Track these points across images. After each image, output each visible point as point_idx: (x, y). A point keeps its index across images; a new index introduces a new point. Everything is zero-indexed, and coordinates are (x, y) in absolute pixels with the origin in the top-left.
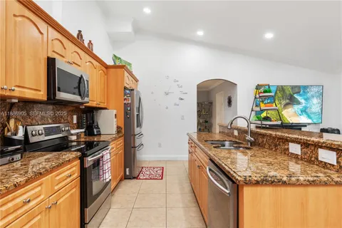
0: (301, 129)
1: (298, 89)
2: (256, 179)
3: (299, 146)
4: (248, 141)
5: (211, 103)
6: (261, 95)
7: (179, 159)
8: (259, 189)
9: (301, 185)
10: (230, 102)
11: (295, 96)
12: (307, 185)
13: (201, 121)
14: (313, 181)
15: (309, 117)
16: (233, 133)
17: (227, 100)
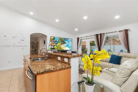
0: (66, 52)
1: (65, 39)
2: (42, 72)
3: (60, 57)
4: (47, 57)
5: (38, 43)
6: (52, 40)
7: (20, 68)
8: (43, 75)
9: (58, 71)
10: (45, 43)
11: (65, 41)
12: (59, 70)
13: (33, 50)
14: (61, 69)
15: (69, 48)
16: (43, 54)
17: (44, 42)
